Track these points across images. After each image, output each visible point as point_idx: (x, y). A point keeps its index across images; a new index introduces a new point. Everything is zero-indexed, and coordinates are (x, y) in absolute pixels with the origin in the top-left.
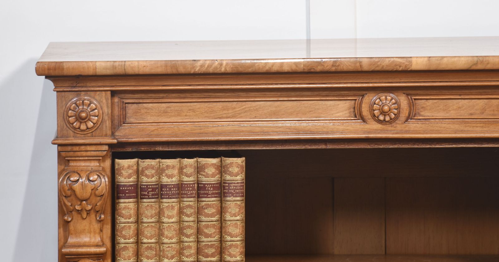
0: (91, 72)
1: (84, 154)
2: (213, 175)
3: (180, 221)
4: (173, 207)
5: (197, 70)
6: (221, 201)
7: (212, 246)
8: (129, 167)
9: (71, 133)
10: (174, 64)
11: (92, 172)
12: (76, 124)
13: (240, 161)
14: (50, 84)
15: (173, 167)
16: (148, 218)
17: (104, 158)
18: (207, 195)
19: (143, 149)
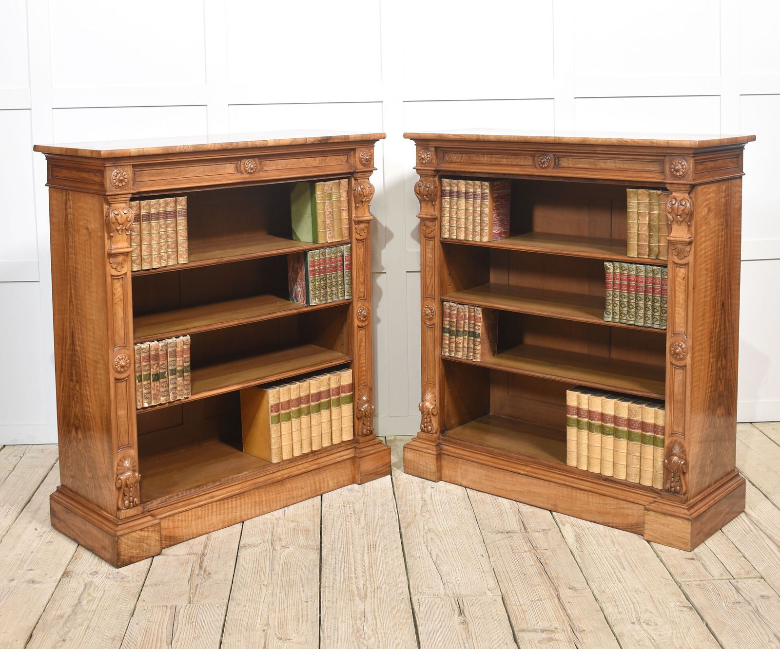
1: (120, 199)
5: (177, 150)
9: (114, 189)
10: (167, 148)
12: (117, 184)
16: (147, 232)
17: (128, 201)
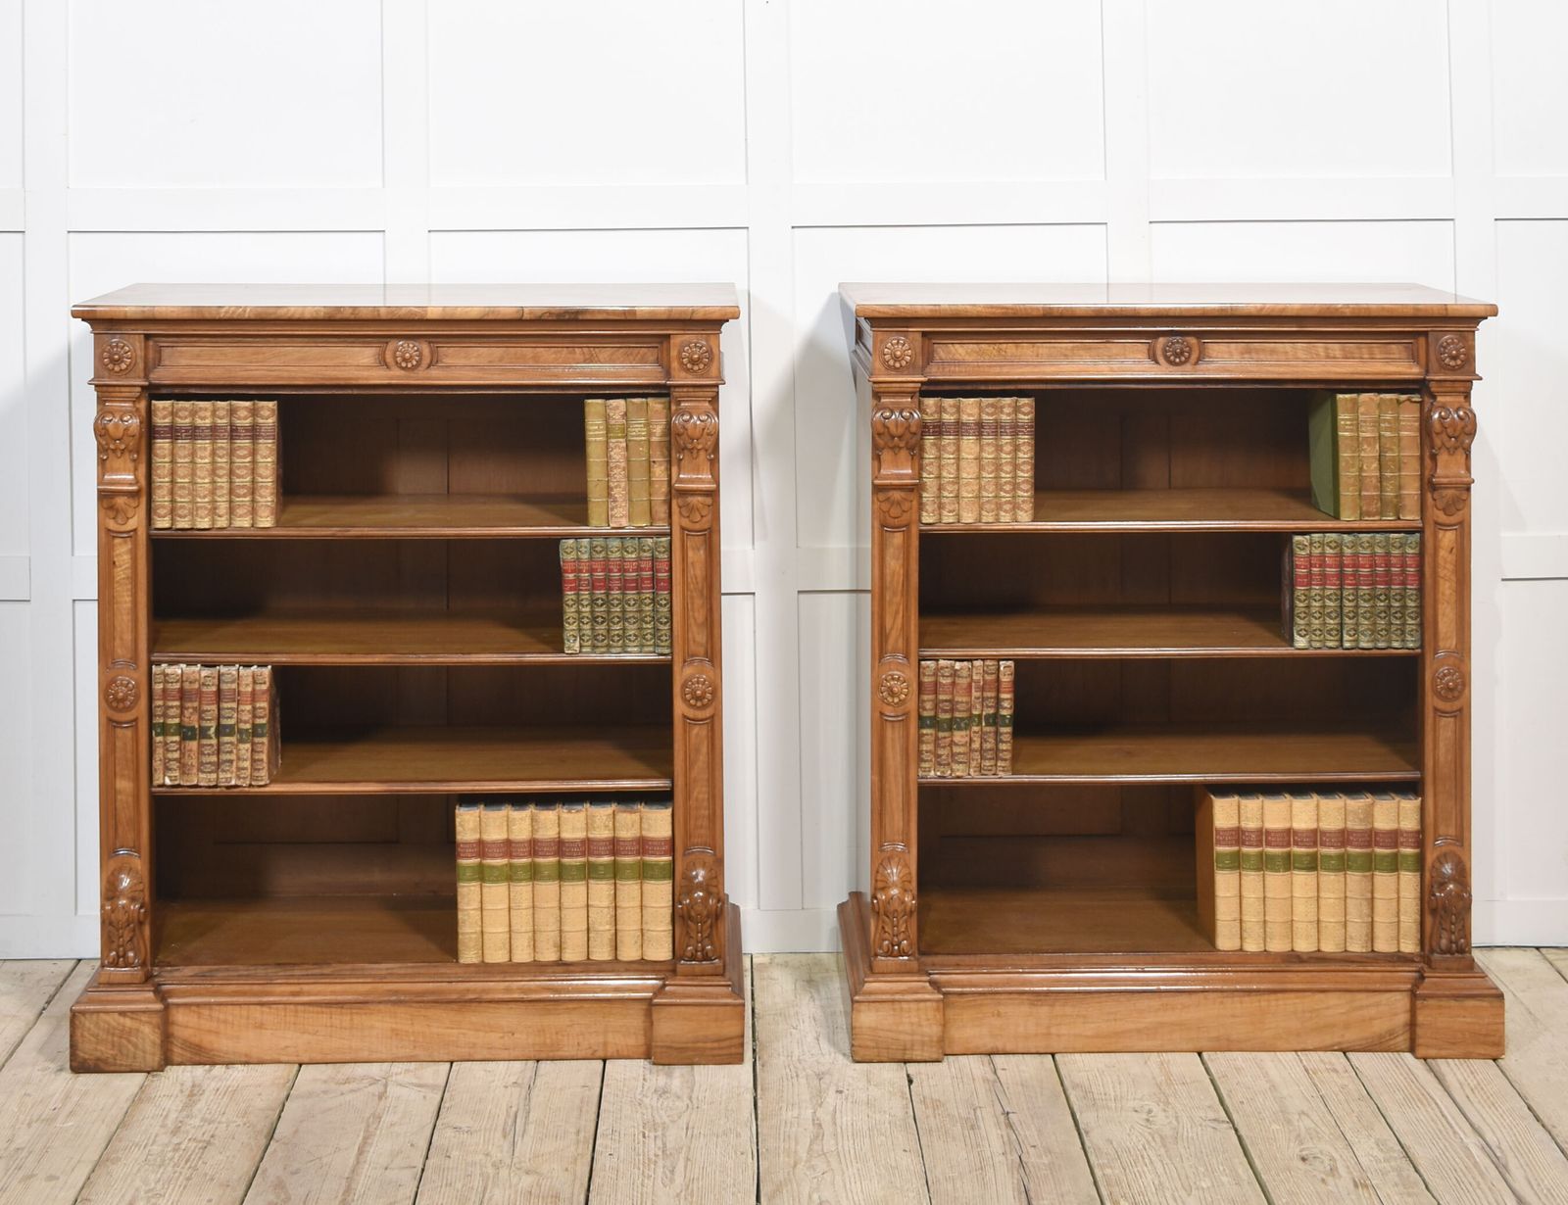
0: (122, 317)
1: (119, 395)
2: (246, 418)
3: (213, 462)
4: (205, 449)
5: (223, 315)
6: (253, 443)
7: (243, 487)
8: (164, 408)
9: (106, 373)
11: (125, 413)
12: (110, 366)
13: (272, 404)
14: (87, 326)
15: (206, 409)
16: (183, 460)
17: (138, 399)
18: (239, 437)
19: (177, 391)
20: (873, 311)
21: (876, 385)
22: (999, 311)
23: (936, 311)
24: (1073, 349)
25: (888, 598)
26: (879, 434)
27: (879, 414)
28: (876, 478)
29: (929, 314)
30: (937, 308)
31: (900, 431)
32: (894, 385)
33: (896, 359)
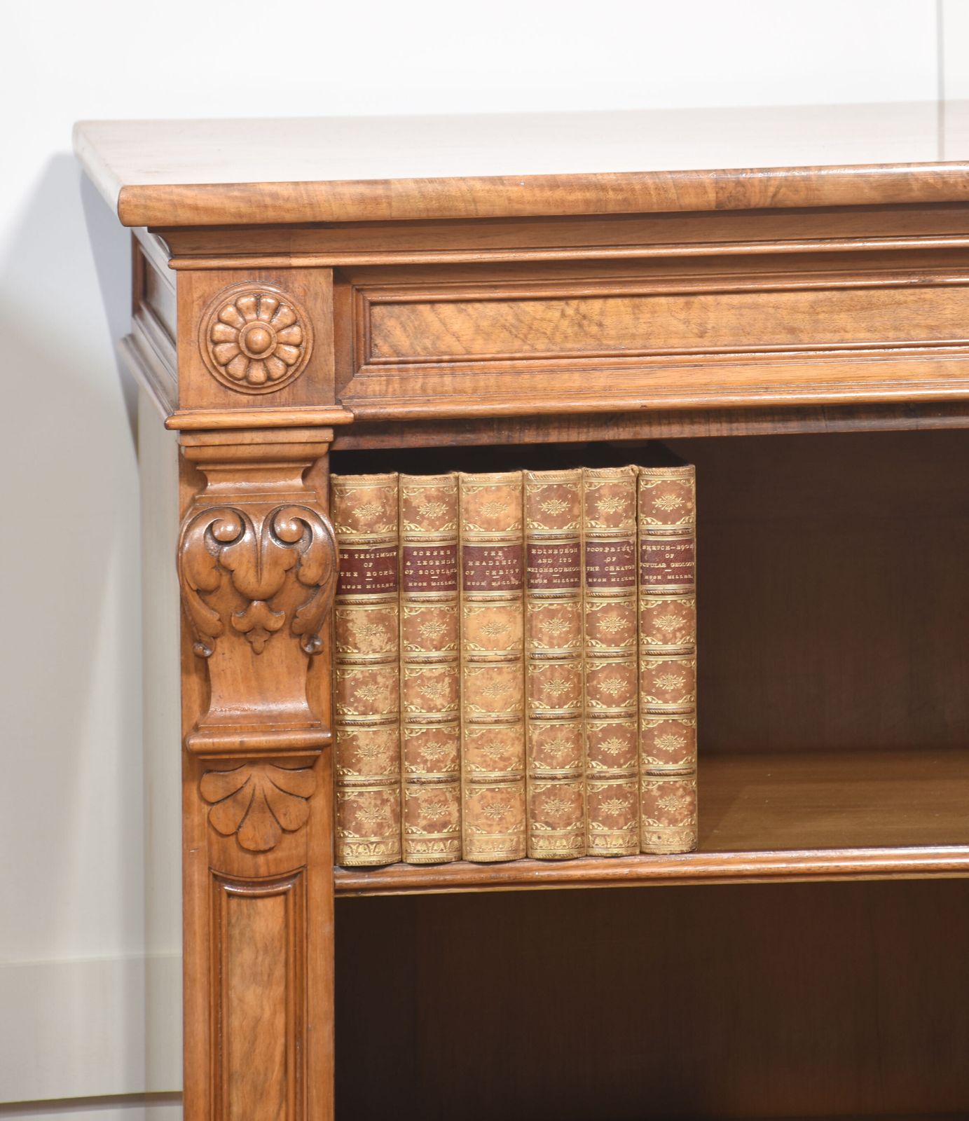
20: (174, 205)
21: (190, 440)
22: (579, 195)
23: (376, 200)
24: (813, 309)
25: (236, 1109)
26: (202, 592)
27: (200, 531)
28: (196, 728)
29: (353, 212)
30: (380, 191)
31: (270, 579)
32: (248, 437)
33: (253, 354)
